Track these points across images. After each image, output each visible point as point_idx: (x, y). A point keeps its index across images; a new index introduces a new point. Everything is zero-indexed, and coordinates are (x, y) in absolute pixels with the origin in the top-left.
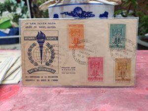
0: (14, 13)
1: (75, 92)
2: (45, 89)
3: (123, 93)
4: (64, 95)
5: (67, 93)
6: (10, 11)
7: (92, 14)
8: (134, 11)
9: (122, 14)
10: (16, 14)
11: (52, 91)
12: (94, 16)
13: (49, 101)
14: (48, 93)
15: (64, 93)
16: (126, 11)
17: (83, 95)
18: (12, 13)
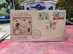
0: (7, 9)
1: (37, 44)
2: (23, 43)
3: (60, 44)
4: (32, 46)
5: (34, 45)
6: (5, 7)
7: (45, 7)
8: (65, 7)
9: (59, 8)
10: (8, 9)
11: (26, 44)
12: (46, 8)
13: (25, 48)
14: (24, 45)
15: (32, 45)
16: (61, 7)
17: (41, 46)
18: (6, 8)
